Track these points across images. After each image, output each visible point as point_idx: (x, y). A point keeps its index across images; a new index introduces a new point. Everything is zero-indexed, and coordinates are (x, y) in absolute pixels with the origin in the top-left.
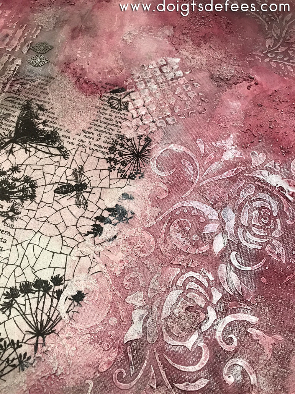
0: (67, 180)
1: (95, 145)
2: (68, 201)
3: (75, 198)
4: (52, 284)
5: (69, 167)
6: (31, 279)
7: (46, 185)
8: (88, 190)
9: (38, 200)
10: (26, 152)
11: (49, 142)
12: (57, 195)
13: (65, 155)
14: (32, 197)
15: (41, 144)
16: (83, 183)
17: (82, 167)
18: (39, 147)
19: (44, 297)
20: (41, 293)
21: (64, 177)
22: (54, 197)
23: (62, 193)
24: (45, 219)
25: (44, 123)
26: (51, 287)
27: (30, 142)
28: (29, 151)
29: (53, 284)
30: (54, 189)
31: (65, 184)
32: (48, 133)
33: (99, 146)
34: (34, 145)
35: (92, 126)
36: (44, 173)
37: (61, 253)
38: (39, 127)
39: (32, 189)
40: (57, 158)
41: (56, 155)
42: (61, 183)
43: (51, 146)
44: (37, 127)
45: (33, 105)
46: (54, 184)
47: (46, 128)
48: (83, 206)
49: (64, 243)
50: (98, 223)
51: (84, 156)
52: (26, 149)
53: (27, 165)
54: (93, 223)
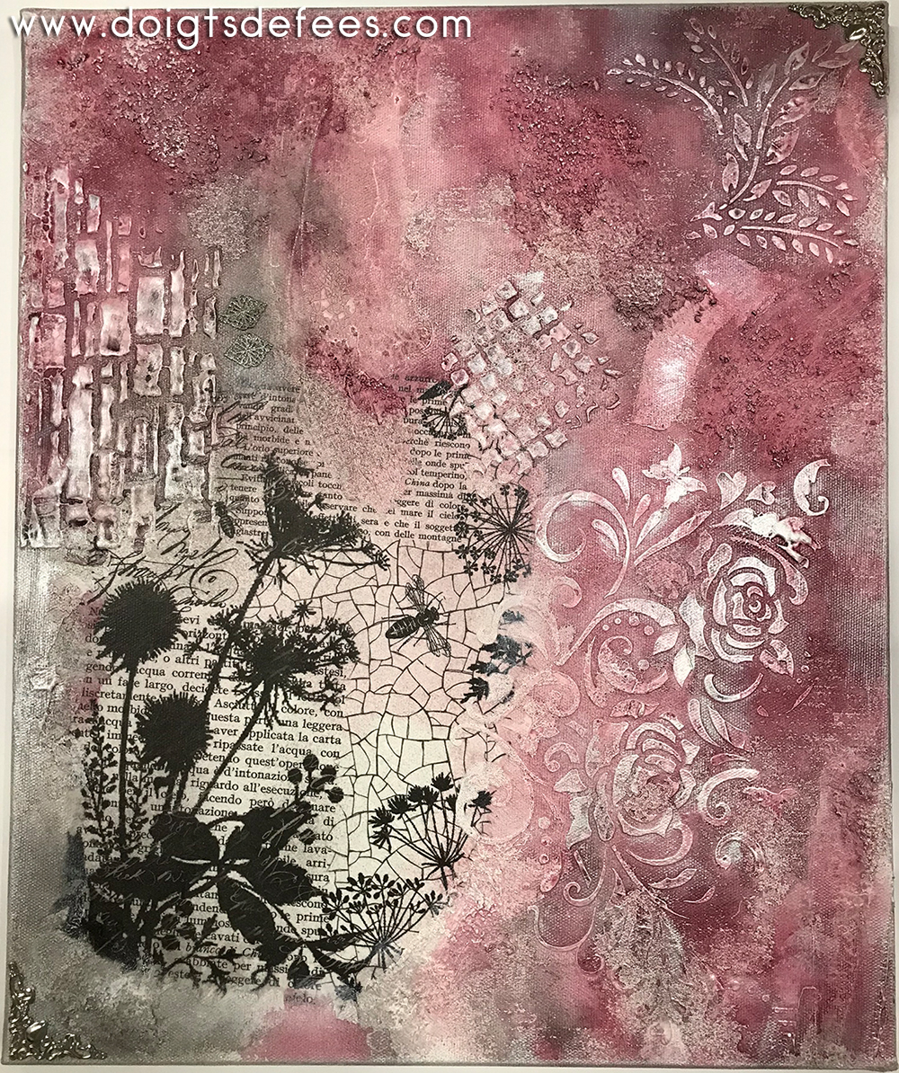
0: (402, 609)
1: (428, 527)
2: (414, 647)
3: (425, 641)
4: (435, 790)
5: (396, 583)
6: (403, 790)
7: (368, 628)
8: (442, 619)
9: (364, 657)
10: (309, 572)
11: (342, 541)
12: (393, 641)
13: (380, 561)
14: (354, 654)
15: (329, 548)
16: (429, 608)
17: (418, 577)
18: (329, 556)
19: (430, 812)
20: (425, 808)
21: (394, 605)
22: (390, 646)
23: (400, 636)
24: (389, 688)
25: (318, 501)
26: (437, 794)
27: (308, 550)
28: (314, 567)
29: (438, 790)
30: (384, 631)
31: (400, 618)
32: (334, 522)
33: (436, 528)
34: (318, 554)
35: (410, 487)
36: (356, 605)
37: (434, 739)
38: (311, 513)
39: (348, 641)
40: (369, 571)
41: (366, 565)
42: (393, 617)
43: (350, 548)
44: (308, 513)
45: (281, 465)
46: (381, 622)
47: (327, 513)
48: (442, 651)
49: (434, 722)
50: (476, 675)
51: (415, 554)
52: (305, 564)
53: (321, 598)
54: (470, 677)
